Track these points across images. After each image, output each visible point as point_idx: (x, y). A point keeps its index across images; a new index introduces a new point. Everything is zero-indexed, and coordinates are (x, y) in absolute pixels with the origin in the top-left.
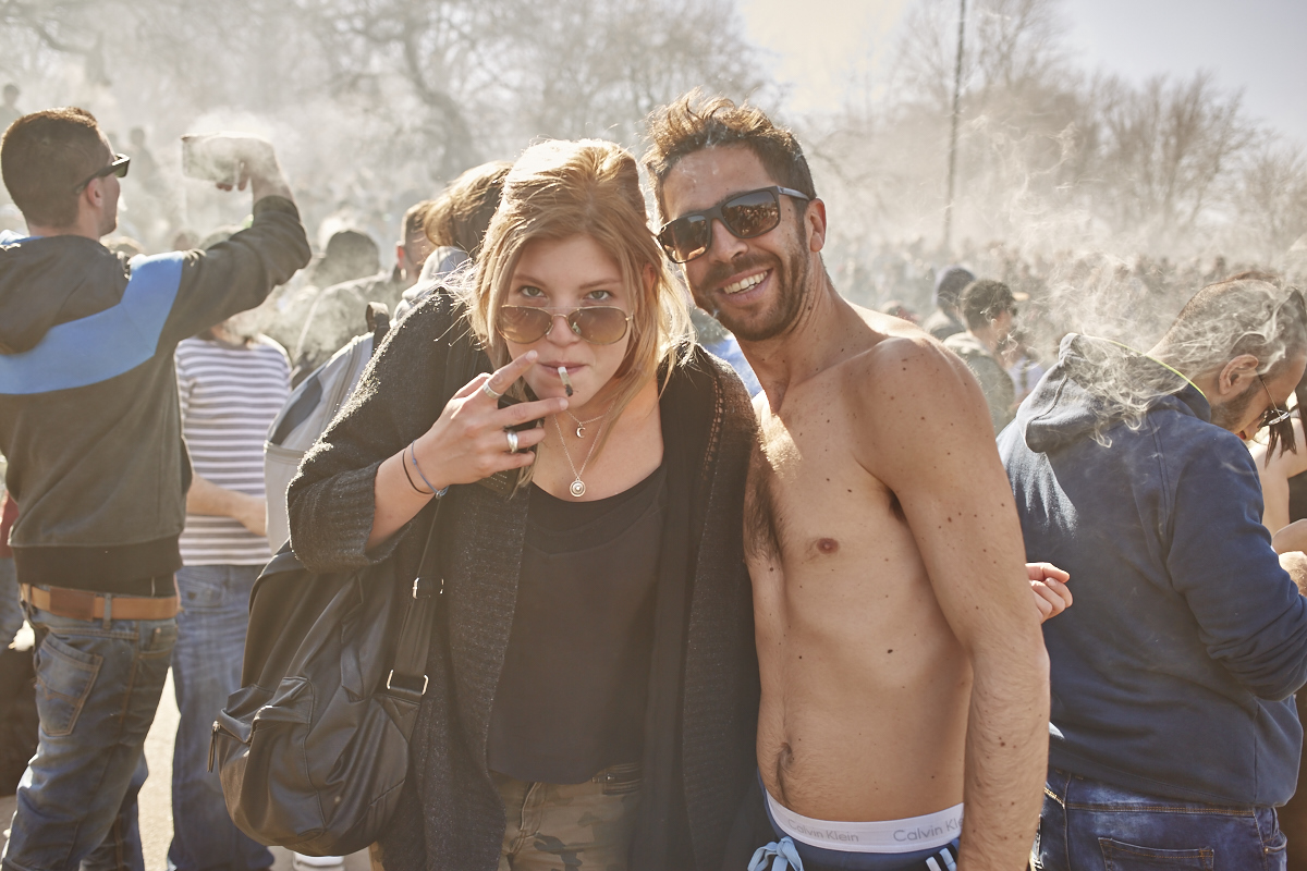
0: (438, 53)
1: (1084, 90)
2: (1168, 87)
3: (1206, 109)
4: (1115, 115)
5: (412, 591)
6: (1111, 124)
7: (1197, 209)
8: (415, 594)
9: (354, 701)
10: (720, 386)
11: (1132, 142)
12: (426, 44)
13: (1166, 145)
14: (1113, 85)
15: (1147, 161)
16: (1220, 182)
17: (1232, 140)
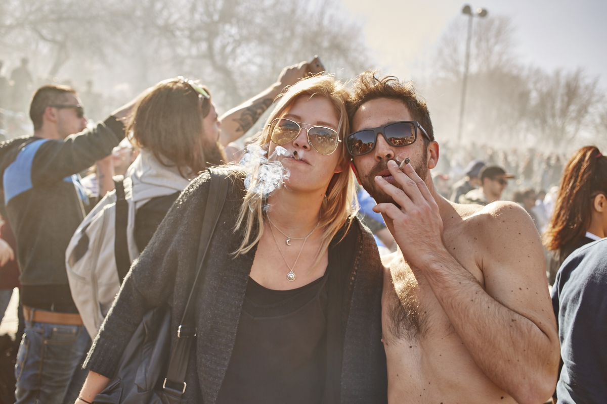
0: (224, 47)
1: (525, 74)
2: (564, 73)
3: (582, 84)
4: (539, 86)
5: (177, 332)
6: (536, 90)
7: (577, 130)
8: (179, 336)
9: (141, 392)
10: (362, 238)
11: (547, 98)
12: (217, 44)
13: (562, 101)
14: (538, 72)
15: (553, 107)
16: (587, 118)
17: (594, 99)
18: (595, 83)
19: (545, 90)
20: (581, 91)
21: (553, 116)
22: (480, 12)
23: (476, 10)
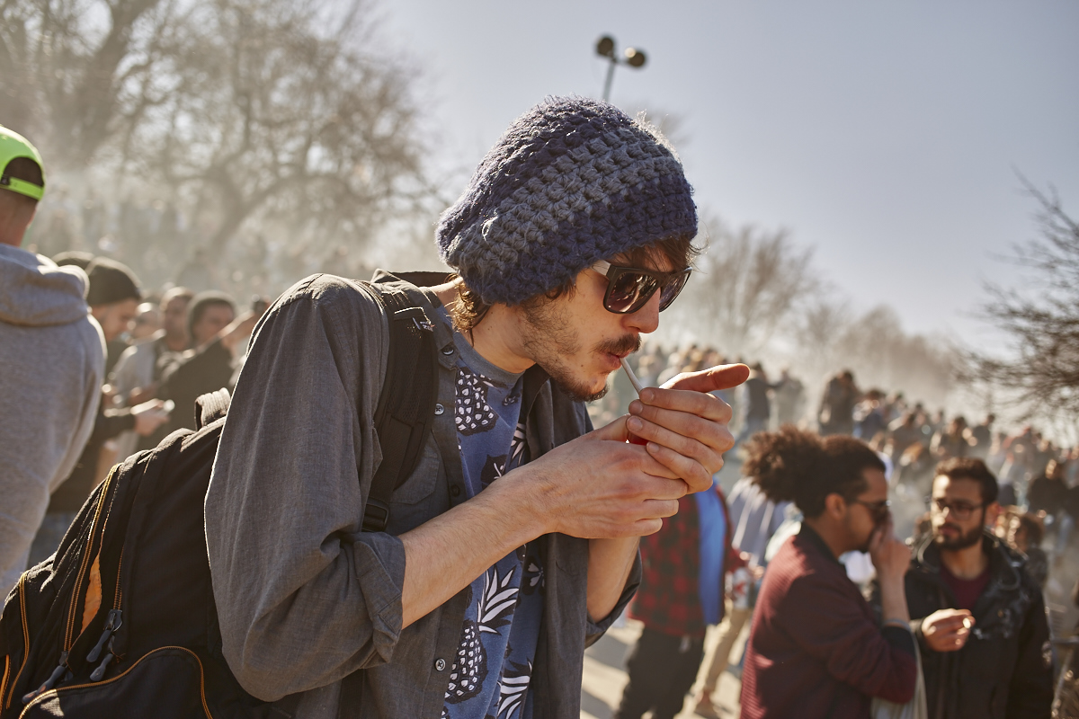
3: (785, 257)
11: (724, 273)
15: (732, 291)
16: (787, 317)
17: (803, 285)
18: (808, 256)
19: (722, 258)
20: (783, 268)
21: (731, 306)
22: (632, 55)
23: (625, 51)
